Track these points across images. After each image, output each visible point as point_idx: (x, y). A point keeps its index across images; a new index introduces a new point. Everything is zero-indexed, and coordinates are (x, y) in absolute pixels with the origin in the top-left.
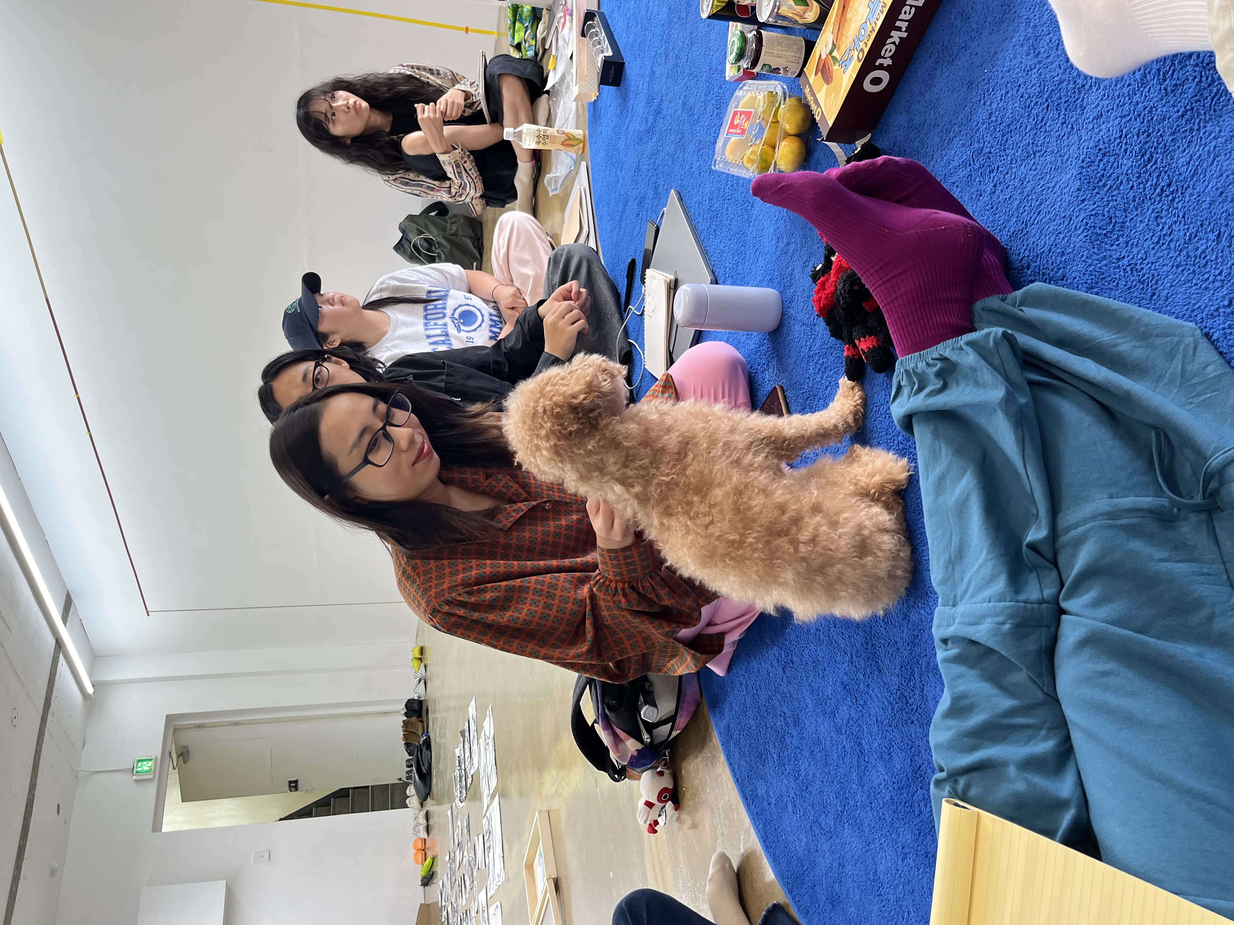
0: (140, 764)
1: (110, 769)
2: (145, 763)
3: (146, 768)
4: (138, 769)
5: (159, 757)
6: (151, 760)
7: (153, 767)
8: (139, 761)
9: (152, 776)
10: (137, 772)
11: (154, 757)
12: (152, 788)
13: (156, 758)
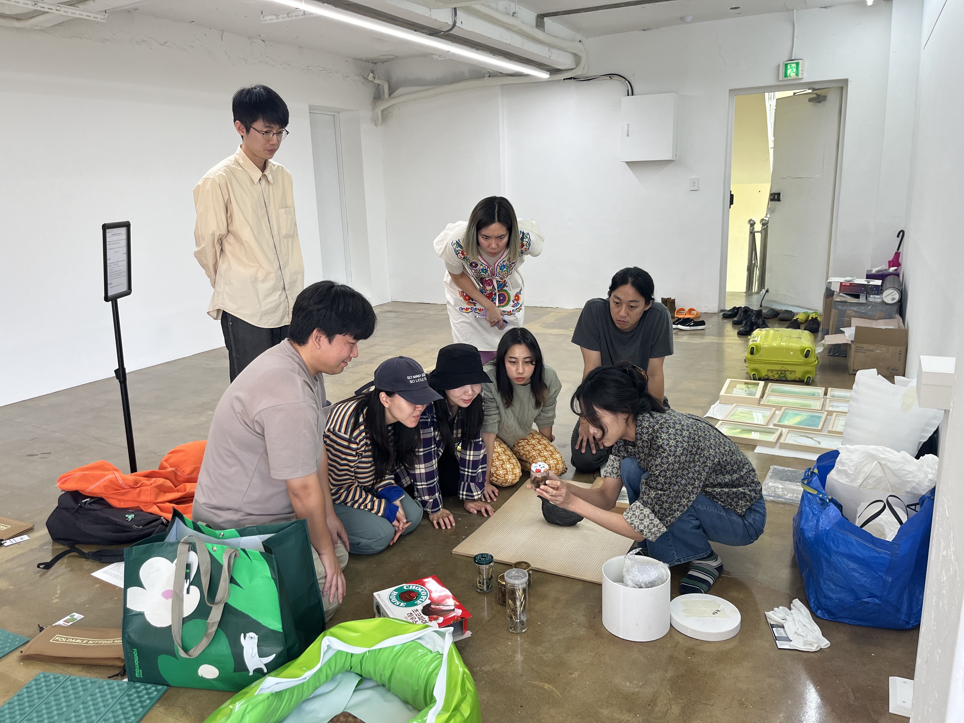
0: (794, 65)
1: (795, 38)
2: (795, 70)
3: (789, 71)
4: (789, 65)
5: (802, 81)
6: (797, 74)
7: (789, 78)
8: (797, 64)
9: (781, 79)
10: (786, 65)
11: (800, 77)
12: (771, 81)
13: (801, 79)
